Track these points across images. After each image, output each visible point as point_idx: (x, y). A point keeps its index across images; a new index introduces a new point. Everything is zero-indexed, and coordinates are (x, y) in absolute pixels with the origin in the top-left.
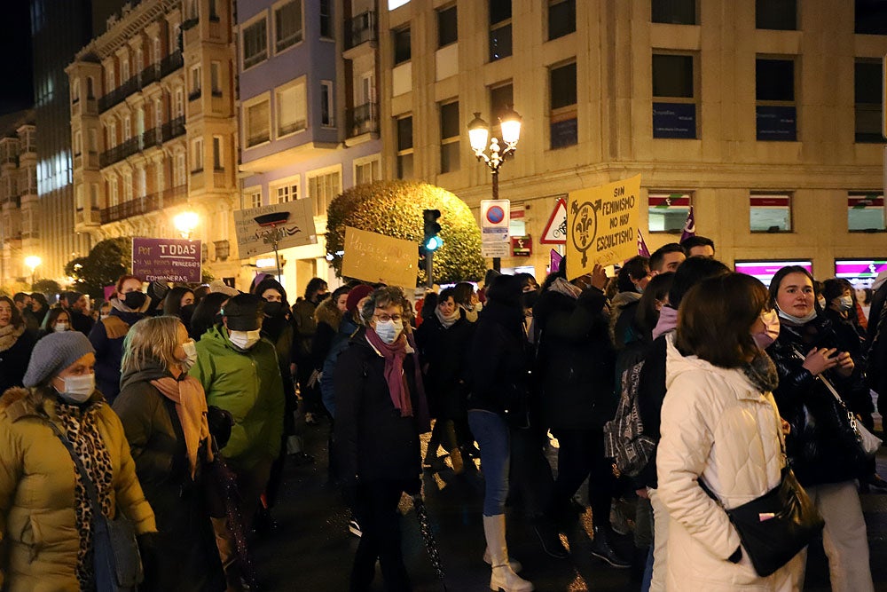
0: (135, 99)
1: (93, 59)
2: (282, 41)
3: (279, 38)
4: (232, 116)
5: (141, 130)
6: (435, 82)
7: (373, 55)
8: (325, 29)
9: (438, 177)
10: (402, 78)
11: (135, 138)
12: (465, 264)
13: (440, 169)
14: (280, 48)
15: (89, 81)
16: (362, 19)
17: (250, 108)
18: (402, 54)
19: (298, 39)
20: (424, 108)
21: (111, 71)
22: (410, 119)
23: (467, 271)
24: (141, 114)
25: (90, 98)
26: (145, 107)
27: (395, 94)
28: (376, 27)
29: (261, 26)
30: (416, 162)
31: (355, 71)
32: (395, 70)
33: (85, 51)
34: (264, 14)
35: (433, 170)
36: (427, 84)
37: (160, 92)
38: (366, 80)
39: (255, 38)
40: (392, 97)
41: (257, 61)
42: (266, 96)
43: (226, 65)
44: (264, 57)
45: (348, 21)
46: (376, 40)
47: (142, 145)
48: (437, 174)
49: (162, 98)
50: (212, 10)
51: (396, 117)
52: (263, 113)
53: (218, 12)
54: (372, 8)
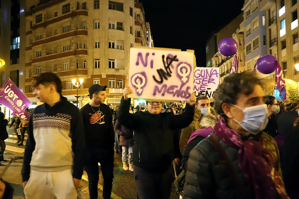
0: (225, 64)
1: (217, 56)
2: (254, 48)
3: (254, 47)
4: (244, 65)
5: (226, 70)
6: (293, 52)
7: (277, 48)
8: (265, 43)
9: (294, 76)
10: (284, 52)
11: (225, 72)
12: (296, 97)
13: (294, 74)
14: (254, 49)
15: (216, 61)
16: (274, 40)
17: (248, 63)
18: (284, 47)
19: (258, 47)
20: (290, 59)
21: (220, 58)
22: (286, 62)
23: (296, 100)
24: (226, 66)
25: (216, 64)
26: (227, 65)
27: (282, 57)
28: (277, 41)
29: (250, 45)
30: (288, 72)
31: (272, 52)
32: (282, 51)
33: (215, 55)
34: (251, 42)
35: (292, 74)
36: (290, 53)
37: (230, 62)
38: (275, 54)
39: (249, 48)
40: (281, 57)
41: (249, 53)
42: (251, 60)
43: (243, 54)
44: (251, 52)
45: (270, 41)
46: (277, 44)
47: (226, 73)
48: (294, 75)
49: (230, 63)
50: (240, 43)
51: (283, 62)
52: (250, 64)
53: (241, 43)
54: (276, 37)
